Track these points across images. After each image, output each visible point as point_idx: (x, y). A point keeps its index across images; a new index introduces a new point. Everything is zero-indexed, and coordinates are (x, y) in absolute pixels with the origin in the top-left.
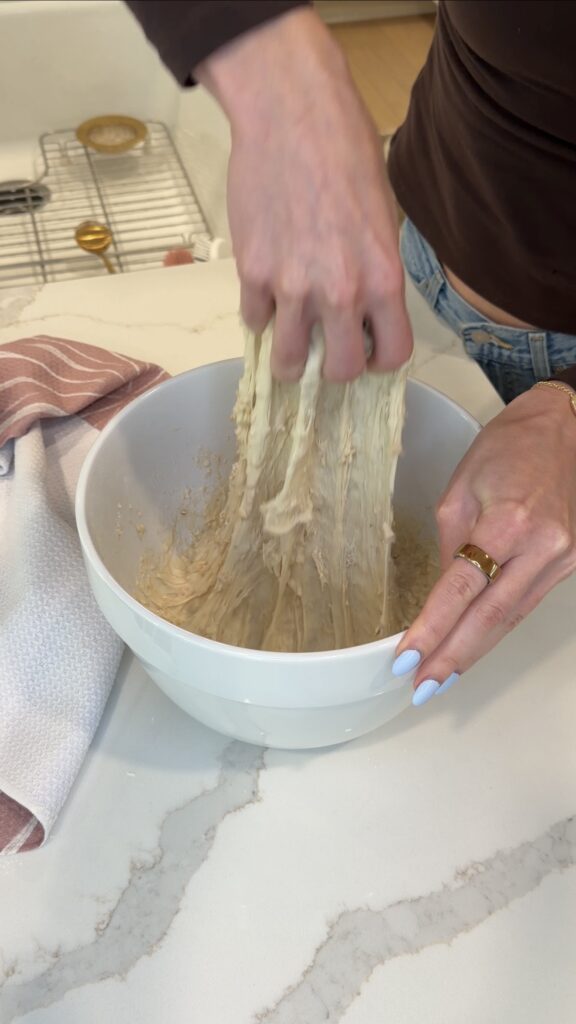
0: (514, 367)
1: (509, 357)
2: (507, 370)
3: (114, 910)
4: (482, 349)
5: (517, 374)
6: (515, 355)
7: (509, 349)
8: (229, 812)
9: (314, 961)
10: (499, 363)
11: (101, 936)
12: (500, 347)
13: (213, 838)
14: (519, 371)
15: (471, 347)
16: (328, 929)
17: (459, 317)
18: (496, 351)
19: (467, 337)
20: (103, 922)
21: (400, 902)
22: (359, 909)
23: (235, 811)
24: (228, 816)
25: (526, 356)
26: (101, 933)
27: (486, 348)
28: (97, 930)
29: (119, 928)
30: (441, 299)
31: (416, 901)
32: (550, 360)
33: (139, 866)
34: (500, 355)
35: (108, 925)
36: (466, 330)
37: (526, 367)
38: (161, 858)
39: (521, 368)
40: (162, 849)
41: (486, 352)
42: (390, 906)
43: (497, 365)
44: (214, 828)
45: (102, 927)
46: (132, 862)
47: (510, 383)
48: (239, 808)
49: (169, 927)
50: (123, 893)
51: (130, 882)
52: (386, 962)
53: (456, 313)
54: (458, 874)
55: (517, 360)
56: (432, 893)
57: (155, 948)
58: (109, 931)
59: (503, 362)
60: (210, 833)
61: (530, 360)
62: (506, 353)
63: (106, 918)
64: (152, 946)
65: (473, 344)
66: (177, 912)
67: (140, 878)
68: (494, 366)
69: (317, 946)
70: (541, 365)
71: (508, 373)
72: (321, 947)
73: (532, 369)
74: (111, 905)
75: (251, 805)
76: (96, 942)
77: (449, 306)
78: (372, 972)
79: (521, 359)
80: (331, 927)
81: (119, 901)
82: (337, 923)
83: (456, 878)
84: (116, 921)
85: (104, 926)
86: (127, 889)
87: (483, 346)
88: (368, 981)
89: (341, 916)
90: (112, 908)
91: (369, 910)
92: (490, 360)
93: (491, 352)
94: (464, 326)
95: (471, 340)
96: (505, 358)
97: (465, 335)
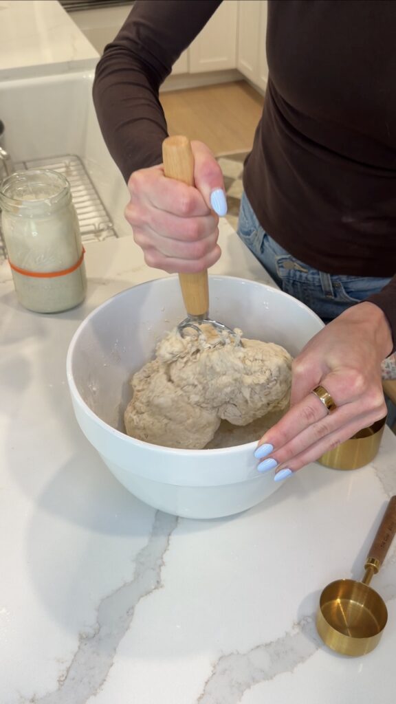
0: (309, 285)
1: (306, 278)
2: (305, 288)
3: (70, 668)
4: (289, 273)
5: (311, 290)
6: (310, 277)
7: (306, 272)
8: (142, 596)
9: (204, 690)
10: (300, 282)
11: (62, 685)
12: (301, 271)
13: (132, 614)
14: (312, 288)
15: (282, 271)
16: (212, 669)
17: (276, 253)
18: (298, 273)
19: (280, 265)
20: (63, 675)
21: (258, 647)
22: (232, 653)
23: (146, 595)
24: (142, 599)
25: (316, 276)
26: (62, 683)
27: (292, 272)
28: (59, 681)
29: (73, 679)
31: (268, 645)
32: (331, 280)
33: (84, 636)
34: (301, 276)
35: (66, 677)
36: (280, 260)
37: (317, 284)
38: (99, 630)
39: (314, 285)
40: (99, 624)
41: (292, 275)
42: (252, 650)
43: (299, 284)
44: (133, 608)
45: (63, 679)
46: (80, 634)
47: (308, 296)
48: (148, 593)
49: (106, 675)
50: (75, 656)
51: (79, 647)
52: (252, 687)
53: (274, 251)
54: (294, 624)
55: (311, 280)
56: (279, 639)
57: (98, 691)
58: (67, 681)
59: (303, 281)
60: (130, 612)
61: (319, 279)
62: (304, 275)
63: (65, 673)
64: (96, 690)
65: (284, 270)
66: (112, 665)
67: (86, 644)
68: (297, 285)
69: (206, 680)
70: (326, 283)
71: (305, 290)
72: (208, 681)
73: (320, 286)
74: (67, 664)
75: (157, 590)
76: (59, 689)
77: (270, 246)
78: (242, 695)
79: (314, 278)
80: (214, 667)
81: (73, 661)
82: (218, 664)
83: (293, 628)
84: (72, 673)
85: (64, 678)
86: (78, 652)
87: (290, 270)
88: (240, 701)
89: (220, 659)
90: (68, 666)
91: (238, 653)
92: (294, 281)
93: (295, 275)
94: (279, 258)
95: (282, 267)
96: (304, 279)
97: (279, 263)
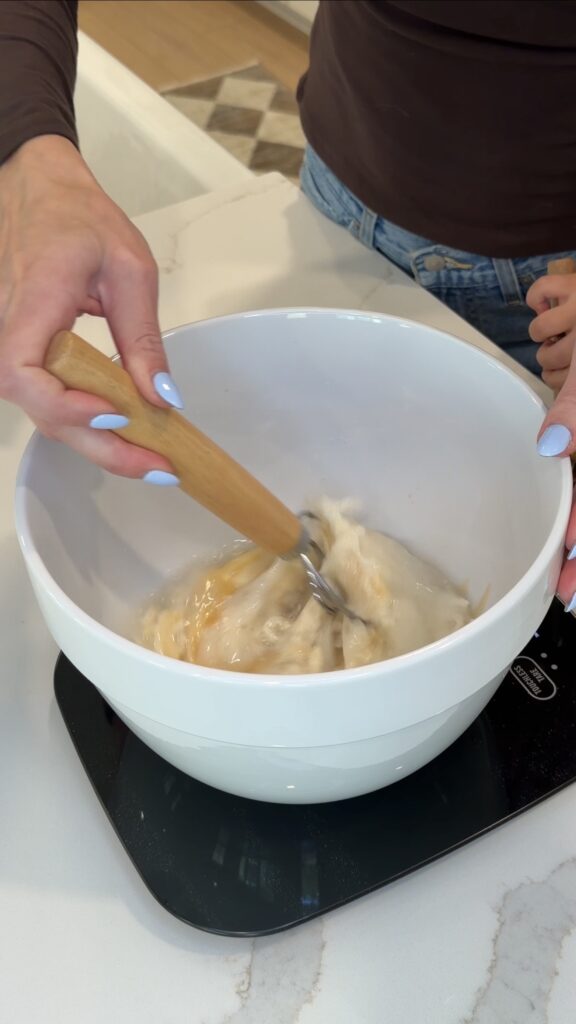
0: (477, 290)
1: (471, 279)
2: (469, 297)
3: (250, 966)
4: (438, 277)
5: (481, 298)
6: (477, 275)
7: (469, 270)
9: (495, 954)
10: (460, 289)
11: (246, 998)
12: (459, 270)
14: (483, 294)
15: (425, 277)
16: (497, 916)
17: (404, 249)
18: (454, 275)
19: (420, 267)
20: (243, 983)
21: (562, 865)
22: (522, 884)
25: (489, 272)
26: (245, 995)
27: (443, 273)
28: (239, 993)
30: (377, 234)
32: (516, 271)
34: (460, 278)
35: (249, 984)
36: (418, 258)
37: (491, 286)
39: (485, 289)
41: (443, 279)
42: (554, 872)
43: (458, 293)
45: (243, 988)
47: (473, 312)
49: (320, 965)
52: (572, 931)
53: (400, 246)
55: (480, 280)
57: (313, 993)
58: (253, 991)
59: (465, 286)
61: (495, 276)
62: (466, 275)
63: (245, 977)
64: (310, 993)
65: (427, 274)
68: (454, 295)
69: (493, 937)
70: (508, 279)
71: (470, 300)
72: (497, 936)
73: (498, 287)
76: (243, 1006)
77: (391, 241)
78: (561, 947)
79: (484, 277)
80: (500, 912)
82: (504, 906)
84: (257, 975)
85: (246, 986)
87: (438, 273)
88: (560, 957)
89: (505, 897)
91: (532, 883)
92: (449, 289)
93: (449, 278)
94: (415, 254)
95: (424, 269)
96: (466, 281)
97: (417, 265)
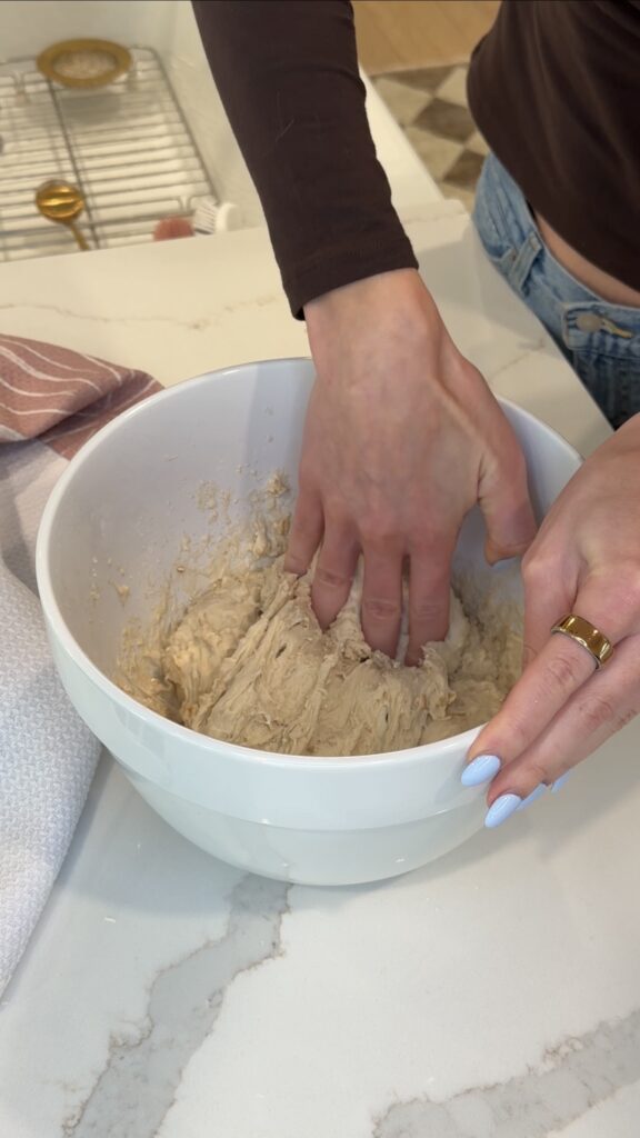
0: (634, 364)
1: (628, 350)
2: (623, 369)
3: (87, 1101)
4: (590, 340)
5: (635, 375)
6: (636, 347)
7: (628, 338)
8: (241, 970)
10: (614, 358)
12: (616, 336)
13: (219, 1005)
14: (639, 369)
15: (575, 336)
16: (374, 1127)
17: (559, 295)
18: (609, 341)
19: (572, 323)
20: (74, 1117)
21: (469, 1091)
22: (416, 1099)
23: (249, 968)
24: (240, 976)
26: (70, 1132)
27: (597, 336)
28: (65, 1127)
29: (94, 1125)
30: (534, 272)
31: (490, 1089)
33: (121, 1043)
34: (615, 346)
35: (79, 1121)
36: (570, 312)
38: (150, 1032)
40: (151, 1020)
41: (596, 343)
42: (456, 1096)
43: (610, 362)
44: (221, 992)
45: (72, 1123)
46: (111, 1037)
48: (254, 964)
49: (161, 1123)
50: (100, 1079)
51: (109, 1063)
53: (555, 291)
54: (547, 1052)
55: (637, 354)
56: (512, 1079)
58: (80, 1128)
59: (619, 356)
60: (216, 998)
62: (623, 343)
63: (77, 1112)
65: (578, 333)
66: (172, 1104)
67: (122, 1058)
68: (604, 363)
71: (624, 374)
74: (84, 1095)
75: (271, 960)
77: (547, 282)
80: (378, 1124)
81: (94, 1090)
82: (386, 1117)
83: (544, 1059)
84: (91, 1114)
85: (75, 1121)
86: (104, 1072)
89: (390, 1109)
90: (86, 1098)
91: (428, 1101)
92: (601, 355)
93: (603, 343)
94: (569, 306)
95: (575, 327)
96: (622, 351)
97: (568, 320)
